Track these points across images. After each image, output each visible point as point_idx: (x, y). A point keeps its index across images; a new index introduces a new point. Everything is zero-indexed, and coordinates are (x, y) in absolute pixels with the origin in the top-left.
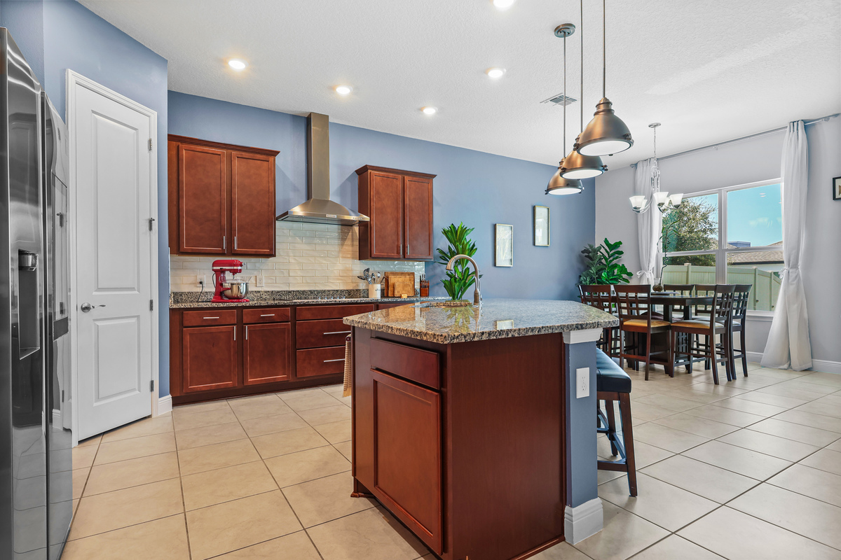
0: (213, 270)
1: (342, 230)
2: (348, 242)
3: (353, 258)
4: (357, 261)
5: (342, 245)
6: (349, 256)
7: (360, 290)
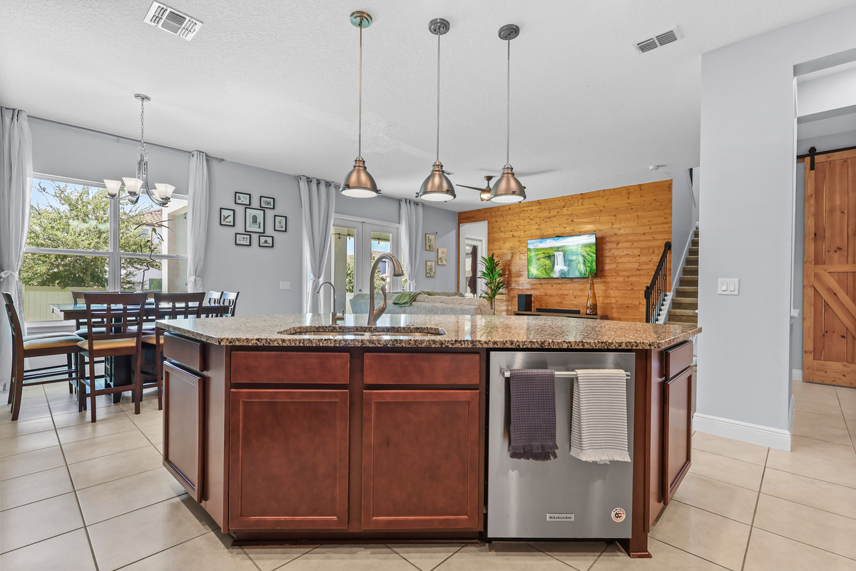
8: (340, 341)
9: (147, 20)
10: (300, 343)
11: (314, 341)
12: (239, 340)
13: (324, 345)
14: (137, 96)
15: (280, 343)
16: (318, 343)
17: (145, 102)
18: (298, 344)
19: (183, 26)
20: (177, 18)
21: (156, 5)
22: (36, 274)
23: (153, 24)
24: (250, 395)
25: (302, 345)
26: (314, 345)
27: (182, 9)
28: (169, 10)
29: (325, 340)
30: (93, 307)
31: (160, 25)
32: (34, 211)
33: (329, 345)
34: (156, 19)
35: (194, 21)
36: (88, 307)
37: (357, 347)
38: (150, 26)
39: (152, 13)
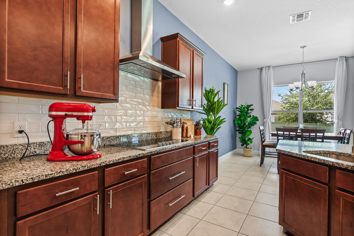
0: (50, 116)
1: (152, 83)
2: (156, 94)
3: (158, 107)
4: (160, 110)
5: (152, 96)
6: (156, 105)
7: (162, 132)
8: (321, 160)
9: (291, 23)
10: (303, 157)
11: (309, 157)
12: (282, 151)
13: (314, 160)
14: (301, 47)
15: (296, 155)
16: (311, 159)
17: (305, 48)
18: (302, 157)
19: (304, 17)
20: (300, 16)
21: (291, 17)
22: (291, 118)
23: (293, 23)
24: (287, 174)
25: (304, 158)
26: (309, 159)
27: (300, 12)
28: (296, 15)
29: (314, 158)
30: (279, 132)
31: (296, 22)
32: (292, 94)
33: (316, 161)
34: (294, 20)
35: (307, 12)
36: (277, 132)
37: (330, 165)
38: (293, 24)
39: (291, 20)
